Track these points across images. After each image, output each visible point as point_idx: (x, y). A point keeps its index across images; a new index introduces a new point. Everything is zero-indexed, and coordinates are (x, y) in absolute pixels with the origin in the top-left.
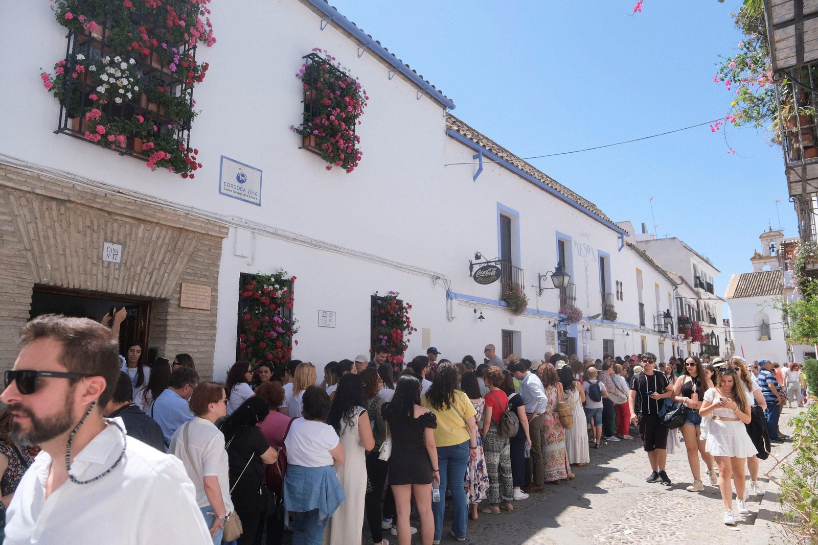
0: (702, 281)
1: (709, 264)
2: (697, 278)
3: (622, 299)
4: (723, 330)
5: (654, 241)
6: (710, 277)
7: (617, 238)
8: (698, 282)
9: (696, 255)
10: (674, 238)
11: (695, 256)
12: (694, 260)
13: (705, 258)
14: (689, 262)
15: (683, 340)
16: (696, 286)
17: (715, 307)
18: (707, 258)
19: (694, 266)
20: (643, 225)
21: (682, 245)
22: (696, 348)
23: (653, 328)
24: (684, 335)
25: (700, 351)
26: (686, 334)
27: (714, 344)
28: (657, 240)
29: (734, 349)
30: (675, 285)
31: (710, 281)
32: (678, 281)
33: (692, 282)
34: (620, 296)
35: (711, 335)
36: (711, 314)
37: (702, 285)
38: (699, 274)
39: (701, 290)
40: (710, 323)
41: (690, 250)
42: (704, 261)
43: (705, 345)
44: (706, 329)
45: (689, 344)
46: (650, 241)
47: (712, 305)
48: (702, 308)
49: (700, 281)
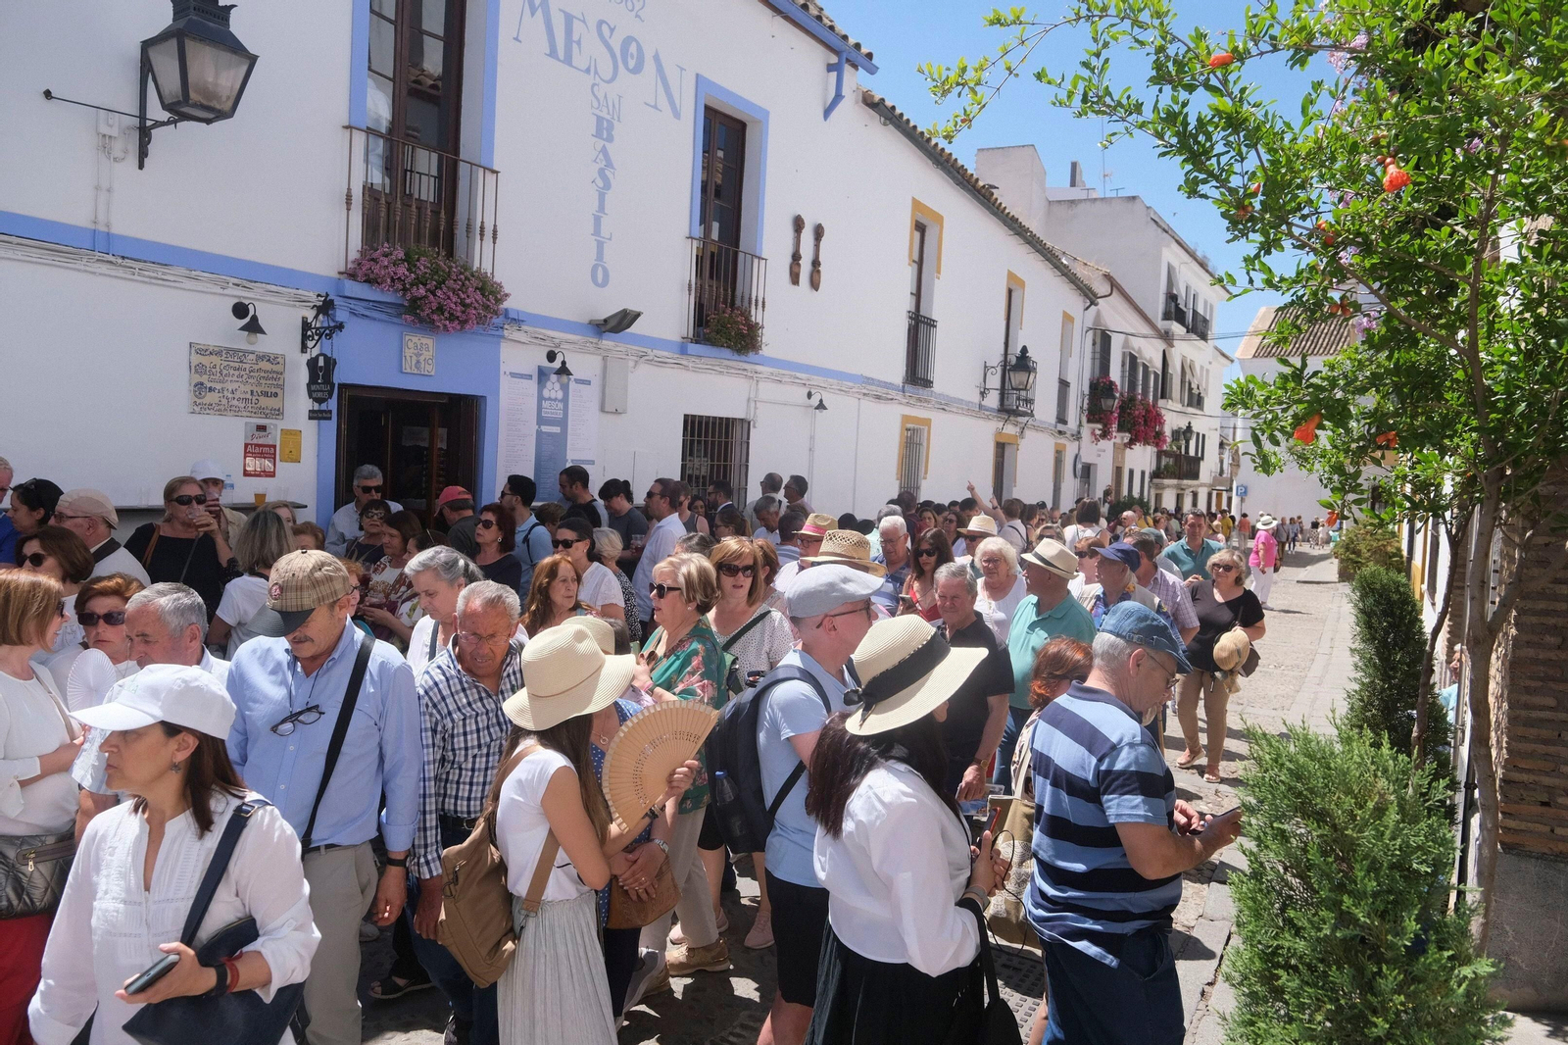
0: (1182, 306)
1: (1207, 271)
2: (1172, 298)
3: (815, 284)
4: (1216, 423)
5: (1088, 203)
6: (1206, 302)
7: (823, 68)
8: (1173, 310)
9: (1177, 241)
10: (1134, 198)
11: (1175, 246)
12: (1171, 254)
13: (1199, 254)
14: (1159, 257)
15: (1096, 439)
16: (1167, 316)
17: (1208, 371)
18: (1205, 257)
19: (1170, 270)
20: (1074, 166)
21: (1148, 215)
22: (1142, 458)
23: (976, 398)
24: (1100, 426)
25: (1154, 467)
26: (1105, 426)
27: (1192, 453)
28: (1095, 199)
29: (1238, 466)
30: (1090, 297)
31: (1205, 311)
32: (1102, 288)
33: (1157, 307)
34: (807, 271)
35: (1184, 433)
36: (1194, 386)
37: (1180, 317)
38: (1178, 289)
39: (1177, 328)
40: (1190, 404)
41: (1164, 230)
42: (1195, 259)
43: (1167, 454)
44: (1173, 417)
45: (1119, 450)
46: (1080, 201)
47: (1202, 367)
48: (1175, 369)
49: (1177, 305)
